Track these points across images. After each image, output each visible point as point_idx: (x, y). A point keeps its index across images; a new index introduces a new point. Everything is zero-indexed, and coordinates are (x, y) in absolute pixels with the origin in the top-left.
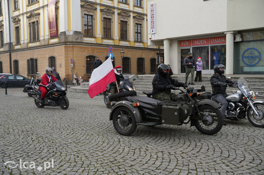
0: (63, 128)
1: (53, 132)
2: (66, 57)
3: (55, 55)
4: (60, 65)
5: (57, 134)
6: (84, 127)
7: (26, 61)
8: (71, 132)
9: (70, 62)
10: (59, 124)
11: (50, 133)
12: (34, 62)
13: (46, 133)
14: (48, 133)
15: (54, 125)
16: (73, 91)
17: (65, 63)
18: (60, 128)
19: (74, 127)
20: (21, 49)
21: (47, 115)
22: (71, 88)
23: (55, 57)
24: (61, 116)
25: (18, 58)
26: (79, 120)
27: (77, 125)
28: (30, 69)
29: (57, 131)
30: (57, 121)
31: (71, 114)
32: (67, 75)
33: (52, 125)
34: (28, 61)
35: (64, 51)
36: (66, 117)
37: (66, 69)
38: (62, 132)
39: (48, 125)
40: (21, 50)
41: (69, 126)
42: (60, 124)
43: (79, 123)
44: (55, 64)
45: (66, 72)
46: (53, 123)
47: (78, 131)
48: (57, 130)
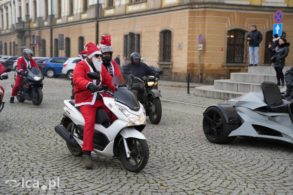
0: (180, 160)
2: (191, 31)
3: (171, 27)
4: (180, 46)
5: (170, 170)
6: (219, 163)
7: (123, 37)
8: (194, 169)
9: (197, 40)
10: (173, 152)
11: (158, 167)
12: (135, 39)
14: (154, 167)
15: (165, 154)
16: (200, 94)
17: (189, 43)
18: (175, 160)
19: (200, 162)
21: (154, 134)
22: (196, 88)
23: (171, 32)
24: (176, 138)
26: (209, 149)
27: (206, 157)
28: (128, 52)
29: (170, 166)
30: (170, 146)
31: (195, 136)
32: (191, 66)
33: (161, 153)
34: (126, 36)
35: (187, 20)
36: (187, 141)
37: (189, 54)
38: (178, 167)
39: (155, 152)
40: (115, 18)
41: (190, 157)
42: (175, 153)
43: (209, 154)
44: (171, 44)
45: (188, 60)
46: (163, 150)
47: (208, 170)
48: (170, 163)
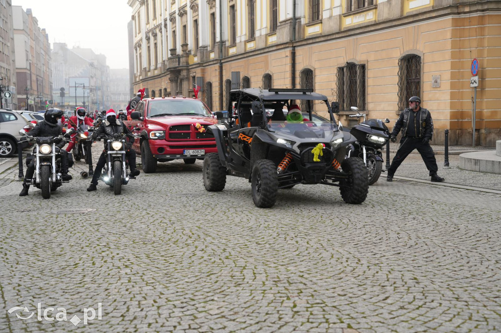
0: (395, 283)
1: (360, 293)
2: (458, 55)
3: (419, 49)
4: (436, 82)
5: (371, 300)
6: (466, 290)
7: (336, 71)
8: (414, 301)
9: (467, 69)
10: (386, 269)
11: (351, 295)
12: (356, 73)
13: (339, 295)
14: (345, 295)
15: (369, 273)
16: (468, 166)
17: (453, 76)
18: (386, 283)
19: (431, 287)
20: (323, 35)
21: (361, 238)
22: (460, 155)
23: (419, 57)
24: (401, 244)
25: (314, 65)
26: (454, 265)
27: (445, 279)
28: (345, 96)
29: (372, 293)
30: (383, 259)
31: (436, 242)
32: (458, 117)
33: (364, 272)
34: (341, 70)
35: (449, 35)
36: (418, 250)
37: (453, 96)
38: (387, 296)
39: (354, 269)
40: (322, 39)
41: (415, 279)
42: (389, 272)
43: (450, 274)
44: (420, 79)
45: (452, 105)
46: (368, 266)
47: (440, 301)
48: (375, 289)
